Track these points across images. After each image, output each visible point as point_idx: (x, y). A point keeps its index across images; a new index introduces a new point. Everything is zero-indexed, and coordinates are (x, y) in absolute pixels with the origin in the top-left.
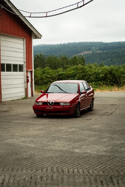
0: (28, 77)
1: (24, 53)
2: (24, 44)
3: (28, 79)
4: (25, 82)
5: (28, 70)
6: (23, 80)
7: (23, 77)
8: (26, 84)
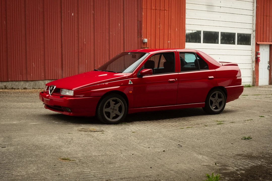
0: (259, 54)
1: (253, 16)
2: (254, 3)
3: (258, 56)
4: (253, 61)
5: (258, 43)
6: (249, 58)
7: (249, 53)
8: (254, 64)
